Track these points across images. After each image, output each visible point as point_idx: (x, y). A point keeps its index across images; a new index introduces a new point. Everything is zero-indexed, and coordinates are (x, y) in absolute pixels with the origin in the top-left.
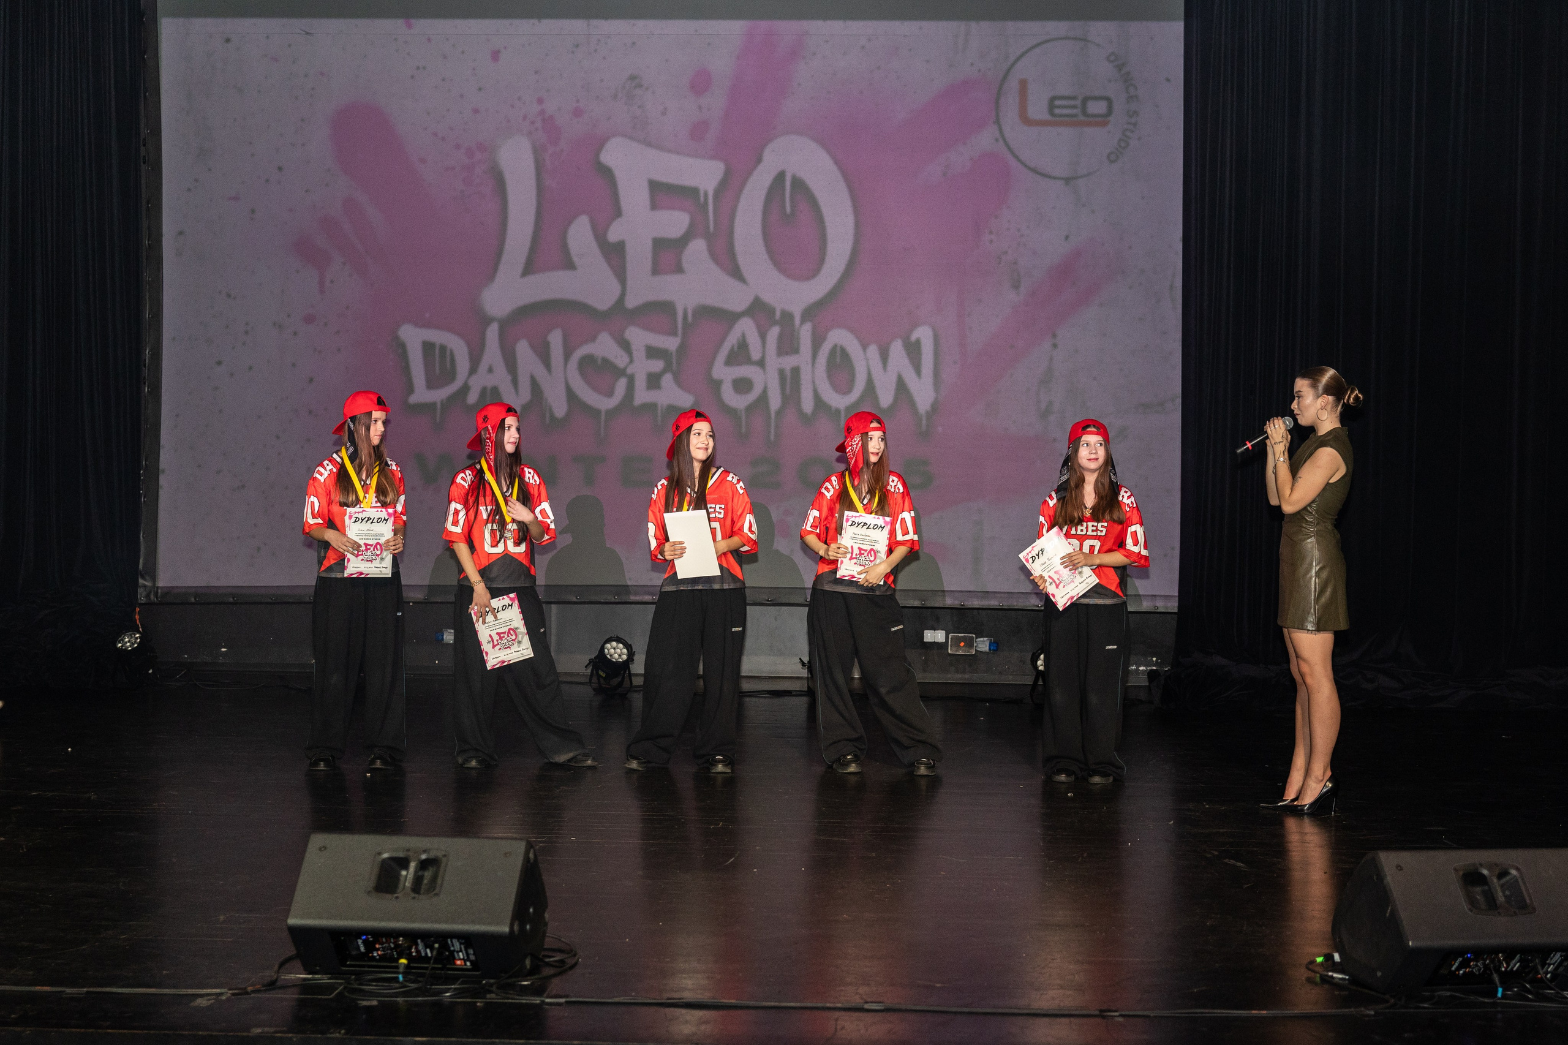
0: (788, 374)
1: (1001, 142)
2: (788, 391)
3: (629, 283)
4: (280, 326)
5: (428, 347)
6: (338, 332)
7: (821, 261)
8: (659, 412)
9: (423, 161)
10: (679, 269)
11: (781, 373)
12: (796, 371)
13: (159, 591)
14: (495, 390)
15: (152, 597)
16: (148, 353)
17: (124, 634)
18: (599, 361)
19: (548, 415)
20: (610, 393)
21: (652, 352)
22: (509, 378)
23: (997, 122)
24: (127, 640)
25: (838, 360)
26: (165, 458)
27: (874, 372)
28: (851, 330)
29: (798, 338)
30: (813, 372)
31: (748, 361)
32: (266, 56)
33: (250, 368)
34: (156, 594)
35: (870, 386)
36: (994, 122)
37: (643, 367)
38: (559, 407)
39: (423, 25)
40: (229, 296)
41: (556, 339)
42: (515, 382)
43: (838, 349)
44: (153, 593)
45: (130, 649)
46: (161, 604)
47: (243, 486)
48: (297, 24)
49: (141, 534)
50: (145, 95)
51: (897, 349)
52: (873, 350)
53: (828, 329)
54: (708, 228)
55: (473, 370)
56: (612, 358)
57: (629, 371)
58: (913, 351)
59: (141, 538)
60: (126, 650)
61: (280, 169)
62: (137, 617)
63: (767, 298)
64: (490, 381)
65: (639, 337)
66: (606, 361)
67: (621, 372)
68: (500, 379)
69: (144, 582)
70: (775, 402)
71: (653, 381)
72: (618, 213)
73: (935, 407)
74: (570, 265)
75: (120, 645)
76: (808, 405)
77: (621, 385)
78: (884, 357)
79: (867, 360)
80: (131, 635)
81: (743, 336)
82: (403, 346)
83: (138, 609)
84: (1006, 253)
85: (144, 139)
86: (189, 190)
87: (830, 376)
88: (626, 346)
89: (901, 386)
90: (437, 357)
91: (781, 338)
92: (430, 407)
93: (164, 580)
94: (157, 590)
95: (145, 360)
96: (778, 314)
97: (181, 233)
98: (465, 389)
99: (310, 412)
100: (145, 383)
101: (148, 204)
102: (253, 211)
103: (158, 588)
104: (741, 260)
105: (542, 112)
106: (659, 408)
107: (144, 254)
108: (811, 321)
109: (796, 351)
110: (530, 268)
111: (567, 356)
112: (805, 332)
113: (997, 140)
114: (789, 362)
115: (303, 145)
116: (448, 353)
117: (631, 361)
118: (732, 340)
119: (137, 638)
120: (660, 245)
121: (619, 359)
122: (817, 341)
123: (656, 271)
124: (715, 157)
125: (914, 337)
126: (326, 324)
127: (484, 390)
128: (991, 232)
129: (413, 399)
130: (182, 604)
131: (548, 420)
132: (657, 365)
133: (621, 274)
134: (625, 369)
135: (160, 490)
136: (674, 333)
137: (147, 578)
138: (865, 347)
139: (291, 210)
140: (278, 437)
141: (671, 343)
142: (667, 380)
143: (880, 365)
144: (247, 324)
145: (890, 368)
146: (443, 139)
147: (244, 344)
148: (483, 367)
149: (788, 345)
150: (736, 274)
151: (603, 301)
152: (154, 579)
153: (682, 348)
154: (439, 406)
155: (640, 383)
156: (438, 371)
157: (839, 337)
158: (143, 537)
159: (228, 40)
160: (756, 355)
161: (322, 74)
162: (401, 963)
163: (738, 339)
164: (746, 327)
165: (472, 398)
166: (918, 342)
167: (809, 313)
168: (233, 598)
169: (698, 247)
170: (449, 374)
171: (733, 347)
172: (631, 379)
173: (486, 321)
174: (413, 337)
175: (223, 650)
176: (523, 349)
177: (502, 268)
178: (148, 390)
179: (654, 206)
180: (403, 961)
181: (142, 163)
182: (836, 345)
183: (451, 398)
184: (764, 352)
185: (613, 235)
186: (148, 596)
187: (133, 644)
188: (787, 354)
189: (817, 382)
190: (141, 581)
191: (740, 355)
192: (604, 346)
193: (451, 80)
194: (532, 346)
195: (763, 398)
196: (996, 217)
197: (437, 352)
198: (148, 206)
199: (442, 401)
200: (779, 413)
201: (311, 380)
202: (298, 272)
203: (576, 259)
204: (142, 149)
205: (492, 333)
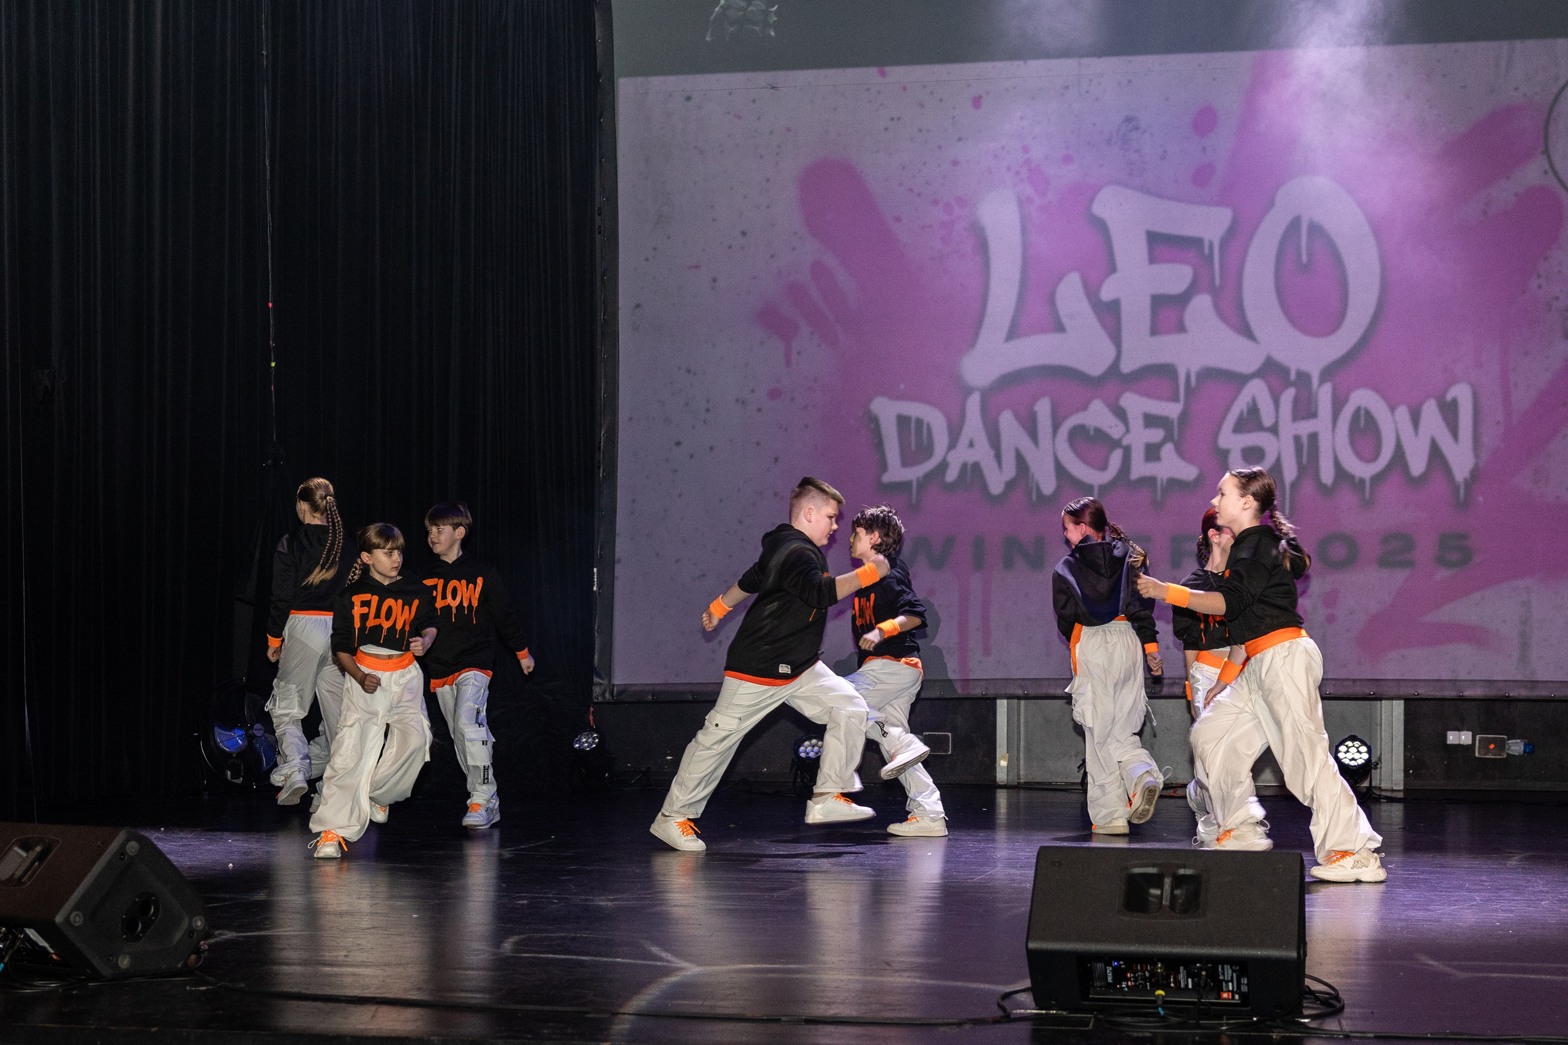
0: (1305, 441)
1: (1551, 174)
2: (1305, 460)
3: (1125, 346)
4: (743, 402)
5: (903, 421)
6: (805, 407)
7: (1343, 314)
8: (1159, 485)
9: (898, 219)
10: (1181, 328)
11: (1297, 439)
12: (1314, 437)
13: (615, 689)
14: (976, 466)
15: (607, 695)
16: (603, 435)
17: (581, 733)
18: (1092, 433)
19: (1034, 490)
20: (1103, 467)
21: (1151, 420)
22: (992, 453)
23: (1546, 152)
24: (584, 740)
25: (1362, 422)
26: (622, 547)
27: (1403, 437)
28: (1377, 391)
29: (1316, 401)
30: (1334, 439)
31: (1260, 428)
32: (728, 113)
33: (711, 448)
34: (612, 693)
35: (1399, 454)
36: (1543, 153)
37: (1140, 437)
38: (1048, 486)
39: (898, 73)
40: (689, 371)
41: (1043, 409)
42: (998, 457)
43: (1362, 413)
44: (608, 692)
45: (588, 749)
46: (616, 703)
47: (704, 575)
48: (763, 78)
49: (596, 628)
50: (601, 162)
51: (1430, 411)
52: (1403, 412)
53: (1350, 390)
54: (1213, 280)
55: (952, 445)
56: (1105, 427)
57: (1125, 442)
58: (1449, 412)
59: (596, 634)
60: (583, 750)
61: (744, 234)
62: (591, 718)
63: (1280, 357)
64: (971, 456)
65: (1135, 404)
66: (1098, 431)
67: (1116, 444)
68: (982, 454)
69: (599, 680)
70: (1290, 472)
71: (1152, 453)
72: (1112, 268)
73: (1475, 474)
74: (1060, 328)
75: (577, 745)
76: (1327, 475)
77: (1116, 459)
78: (1415, 419)
79: (1396, 423)
80: (588, 735)
81: (1254, 399)
82: (875, 420)
83: (592, 709)
84: (1557, 298)
85: (600, 208)
86: (647, 259)
87: (1353, 443)
88: (1121, 414)
89: (1436, 453)
90: (913, 431)
91: (1296, 402)
92: (905, 486)
93: (620, 678)
94: (613, 689)
95: (600, 443)
96: (1293, 376)
97: (638, 306)
98: (943, 466)
99: (776, 495)
100: (599, 468)
101: (604, 276)
102: (714, 280)
103: (613, 685)
104: (1253, 316)
105: (1027, 162)
106: (1159, 482)
107: (599, 329)
108: (1330, 381)
109: (1313, 415)
110: (1013, 333)
111: (1056, 427)
112: (1324, 395)
113: (1546, 172)
114: (1305, 428)
115: (768, 207)
116: (925, 427)
117: (1128, 431)
118: (1240, 405)
119: (594, 739)
120: (1159, 302)
121: (1114, 429)
122: (1338, 405)
123: (1155, 331)
124: (1220, 203)
125: (1449, 397)
126: (792, 399)
127: (964, 466)
128: (1539, 276)
129: (886, 478)
130: (639, 702)
131: (1034, 498)
132: (1156, 435)
133: (1115, 335)
134: (1120, 440)
135: (616, 582)
136: (1176, 399)
137: (603, 675)
138: (1393, 409)
139: (755, 278)
140: (741, 522)
141: (1172, 410)
142: (1168, 450)
143: (1411, 428)
144: (708, 401)
145: (1420, 432)
146: (919, 195)
147: (705, 422)
148: (963, 440)
149: (1304, 409)
150: (1245, 330)
151: (1096, 367)
152: (610, 676)
153: (1184, 417)
154: (914, 484)
155: (1138, 455)
156: (913, 447)
157: (1363, 398)
158: (598, 632)
159: (689, 99)
160: (1267, 420)
161: (789, 130)
162: (1159, 995)
163: (1248, 404)
164: (1257, 390)
165: (951, 475)
166: (1454, 403)
167: (1328, 374)
168: (693, 696)
169: (1201, 305)
170: (926, 450)
171: (1242, 413)
172: (1127, 451)
173: (968, 391)
174: (886, 410)
175: (669, 758)
176: (1007, 421)
177: (984, 333)
178: (603, 475)
179: (1153, 260)
180: (1160, 992)
181: (597, 233)
182: (1358, 410)
183: (929, 476)
184: (1277, 417)
185: (1107, 293)
186: (603, 694)
187: (591, 745)
188: (1304, 418)
189: (1337, 449)
190: (596, 680)
191: (1250, 421)
192: (1097, 416)
193: (928, 131)
194: (1017, 416)
195: (1277, 467)
196: (1546, 259)
197: (913, 425)
198: (603, 278)
199: (918, 479)
200: (1294, 485)
201: (776, 460)
202: (762, 343)
203: (1066, 321)
204: (597, 218)
205: (973, 404)
